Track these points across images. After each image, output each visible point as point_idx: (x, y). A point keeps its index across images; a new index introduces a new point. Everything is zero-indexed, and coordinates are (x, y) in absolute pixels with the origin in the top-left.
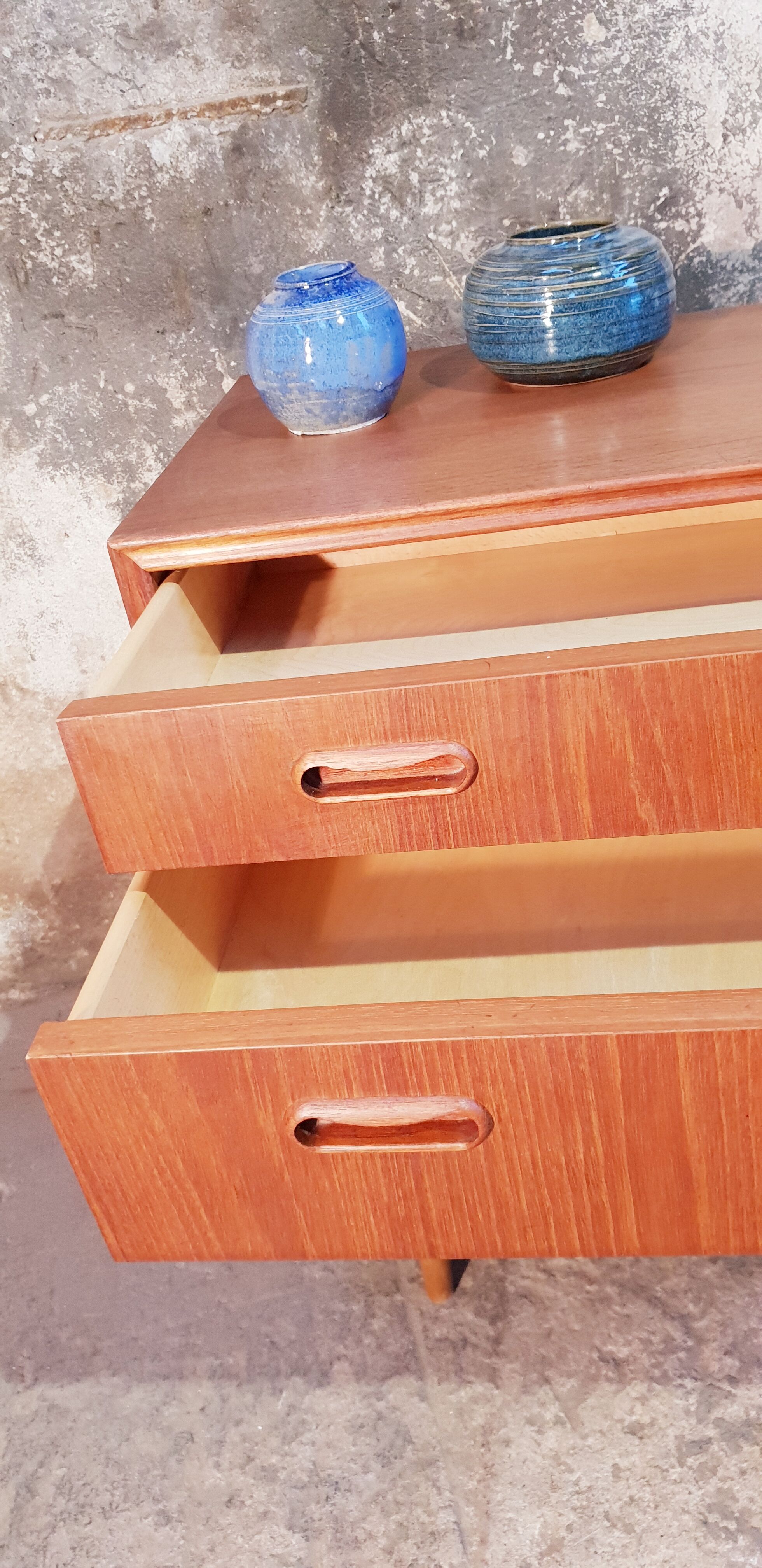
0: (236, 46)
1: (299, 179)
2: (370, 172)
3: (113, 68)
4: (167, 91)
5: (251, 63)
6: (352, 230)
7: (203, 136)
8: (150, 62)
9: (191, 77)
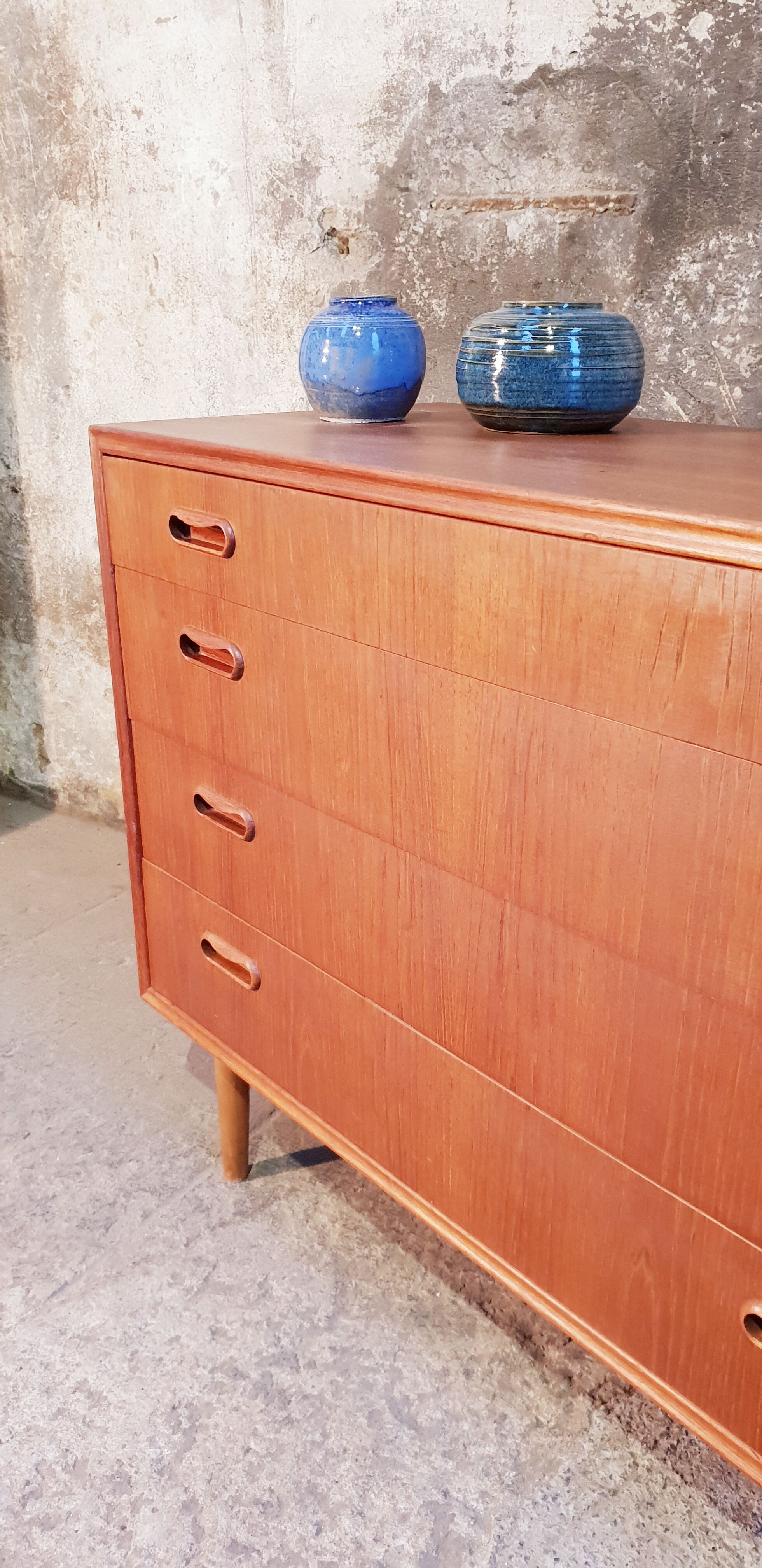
0: (588, 155)
1: (614, 272)
2: (674, 276)
3: (495, 162)
4: (529, 183)
5: (597, 169)
6: (646, 324)
7: (548, 223)
8: (522, 160)
9: (550, 175)
